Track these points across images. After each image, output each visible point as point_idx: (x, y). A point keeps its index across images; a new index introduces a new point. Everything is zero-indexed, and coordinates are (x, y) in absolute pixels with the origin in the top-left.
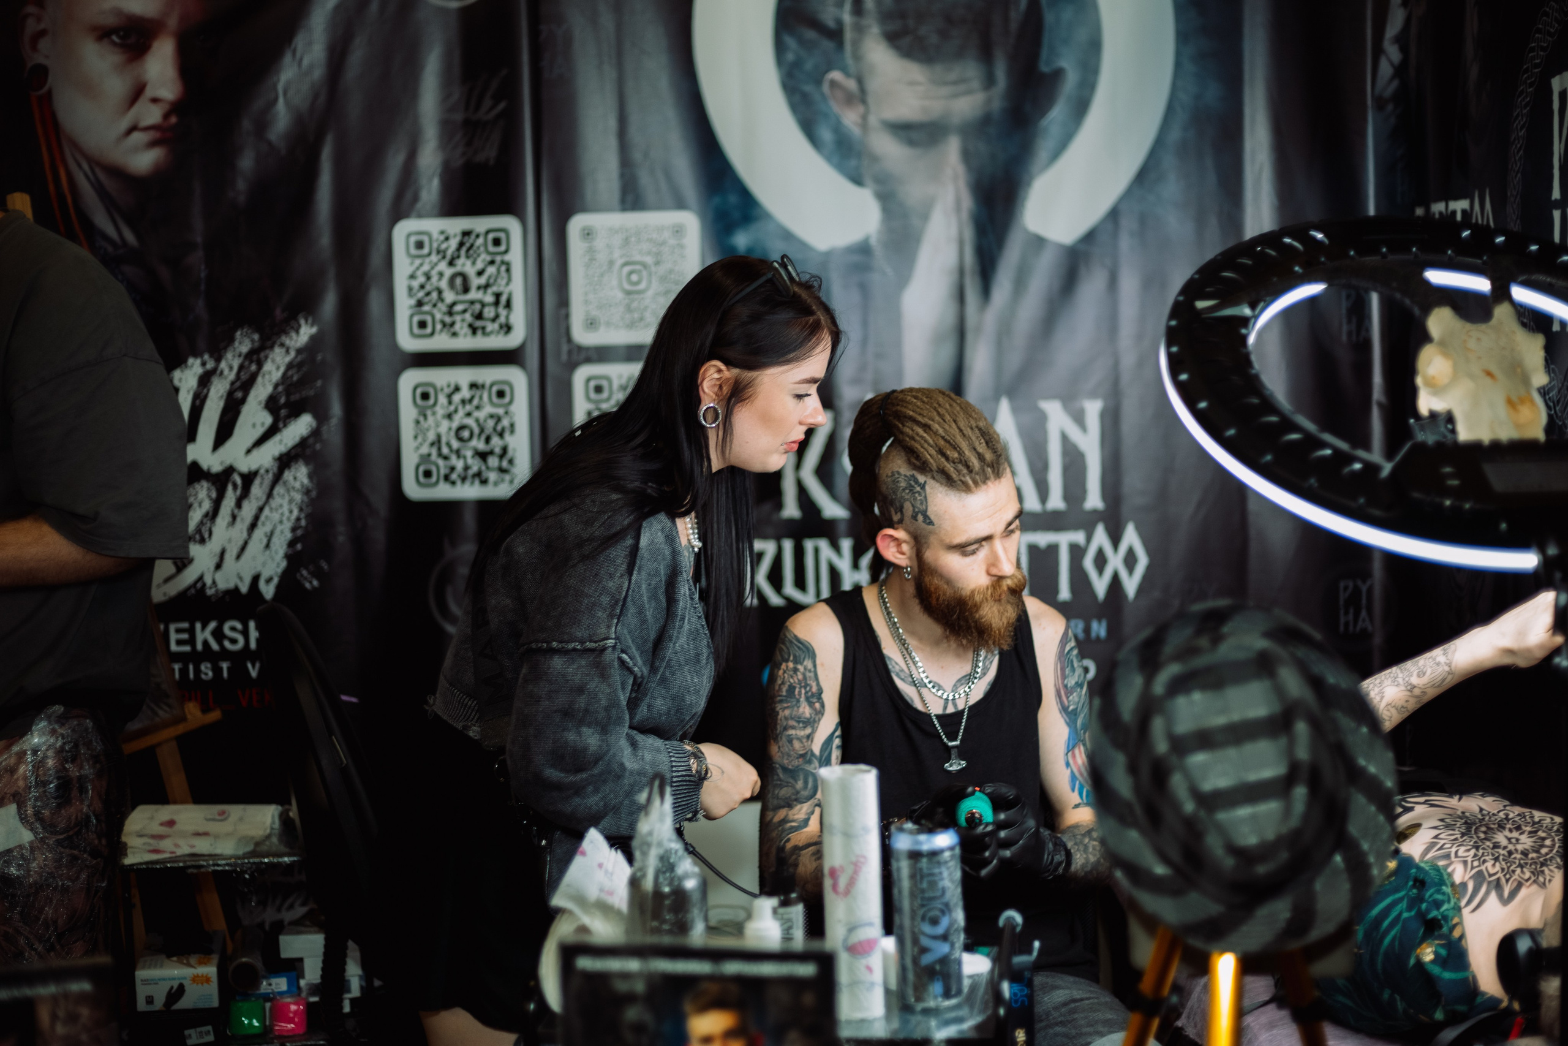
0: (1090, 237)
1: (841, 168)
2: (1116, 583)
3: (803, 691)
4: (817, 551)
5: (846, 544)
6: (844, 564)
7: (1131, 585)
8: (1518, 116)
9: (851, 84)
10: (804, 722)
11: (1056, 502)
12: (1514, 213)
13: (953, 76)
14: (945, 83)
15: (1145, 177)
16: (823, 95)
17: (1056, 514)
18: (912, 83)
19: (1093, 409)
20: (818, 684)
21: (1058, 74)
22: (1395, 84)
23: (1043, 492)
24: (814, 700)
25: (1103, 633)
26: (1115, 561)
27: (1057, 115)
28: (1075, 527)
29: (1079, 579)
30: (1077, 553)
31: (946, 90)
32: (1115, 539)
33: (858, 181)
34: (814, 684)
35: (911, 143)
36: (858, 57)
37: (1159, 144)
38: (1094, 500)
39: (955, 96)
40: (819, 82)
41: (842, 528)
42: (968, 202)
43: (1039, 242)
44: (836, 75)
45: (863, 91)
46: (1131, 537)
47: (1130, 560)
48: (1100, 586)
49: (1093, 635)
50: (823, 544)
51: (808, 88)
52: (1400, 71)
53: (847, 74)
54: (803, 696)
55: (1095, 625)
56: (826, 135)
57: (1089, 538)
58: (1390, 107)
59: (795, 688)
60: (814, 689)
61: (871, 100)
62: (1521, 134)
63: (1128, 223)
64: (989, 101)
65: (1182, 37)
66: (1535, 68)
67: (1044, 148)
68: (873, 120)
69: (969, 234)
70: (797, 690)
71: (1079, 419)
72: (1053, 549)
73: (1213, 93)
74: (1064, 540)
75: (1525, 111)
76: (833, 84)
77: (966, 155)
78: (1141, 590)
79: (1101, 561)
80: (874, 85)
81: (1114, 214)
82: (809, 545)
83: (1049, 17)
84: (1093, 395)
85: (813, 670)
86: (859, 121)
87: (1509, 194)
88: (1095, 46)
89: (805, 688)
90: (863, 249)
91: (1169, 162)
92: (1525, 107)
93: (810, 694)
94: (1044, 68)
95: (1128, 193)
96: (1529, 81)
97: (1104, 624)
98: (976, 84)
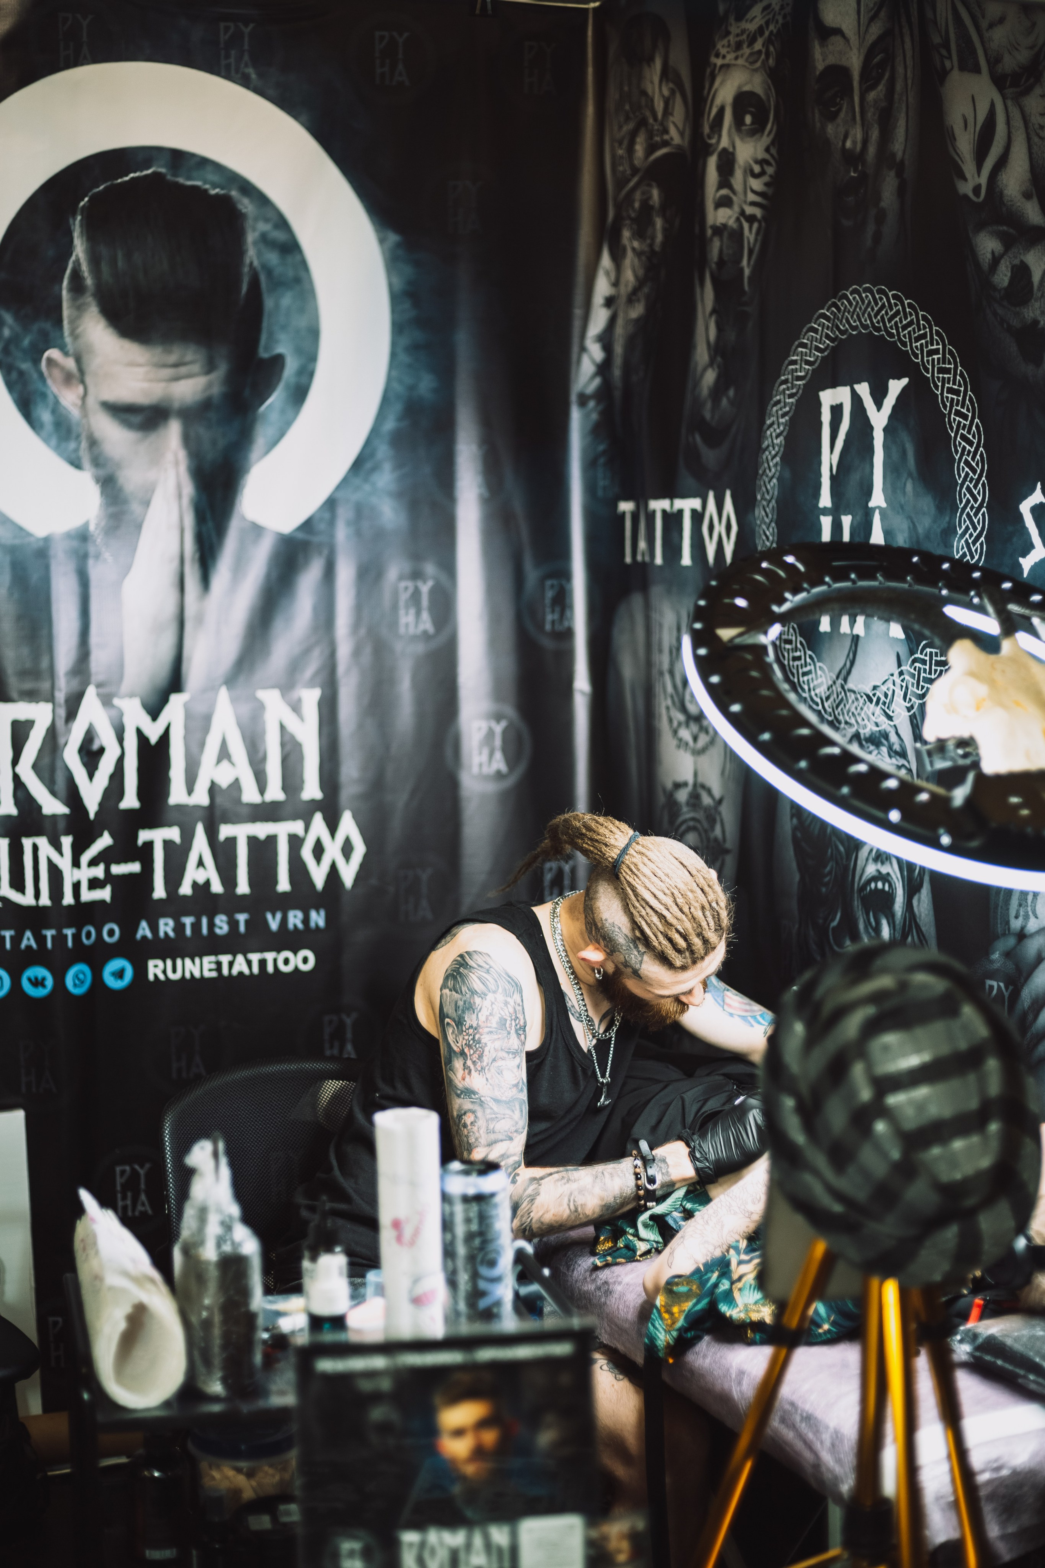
0: (308, 525)
1: (58, 450)
2: (333, 873)
3: (514, 1024)
4: (35, 848)
5: (67, 841)
6: (64, 863)
7: (348, 874)
8: (772, 424)
9: (70, 364)
10: (513, 1053)
11: (275, 793)
12: (767, 516)
13: (173, 358)
14: (165, 366)
15: (360, 465)
16: (41, 375)
17: (275, 804)
18: (132, 364)
19: (311, 697)
20: (524, 1018)
21: (278, 361)
22: (597, 381)
23: (262, 785)
24: (521, 1032)
25: (322, 923)
26: (333, 851)
27: (276, 399)
28: (294, 818)
29: (298, 869)
30: (295, 842)
31: (168, 372)
32: (333, 826)
33: (77, 464)
34: (521, 1018)
35: (129, 425)
36: (75, 336)
37: (375, 432)
38: (312, 790)
39: (177, 379)
40: (37, 361)
41: (61, 825)
42: (188, 489)
43: (257, 530)
44: (53, 353)
45: (81, 371)
46: (348, 825)
47: (347, 849)
48: (319, 876)
49: (312, 925)
50: (42, 842)
51: (25, 366)
52: (603, 369)
53: (66, 354)
54: (513, 1028)
55: (313, 914)
56: (46, 416)
57: (307, 829)
58: (592, 404)
59: (506, 1020)
60: (522, 1023)
61: (88, 380)
62: (777, 441)
63: (344, 514)
64: (209, 385)
65: (398, 328)
66: (797, 380)
67: (262, 436)
68: (91, 401)
69: (189, 521)
70: (508, 1022)
71: (296, 707)
72: (272, 840)
73: (426, 384)
74: (283, 830)
75: (782, 420)
76: (50, 361)
77: (187, 440)
78: (359, 878)
79: (319, 851)
80: (94, 364)
81: (331, 504)
82: (27, 843)
83: (269, 303)
84: (311, 684)
85: (521, 1004)
86: (79, 402)
87: (759, 497)
88: (314, 333)
89: (515, 1020)
90: (83, 536)
91: (383, 450)
92: (783, 416)
93: (518, 1026)
94: (263, 354)
95: (345, 482)
96: (787, 392)
97: (322, 913)
98: (196, 368)
